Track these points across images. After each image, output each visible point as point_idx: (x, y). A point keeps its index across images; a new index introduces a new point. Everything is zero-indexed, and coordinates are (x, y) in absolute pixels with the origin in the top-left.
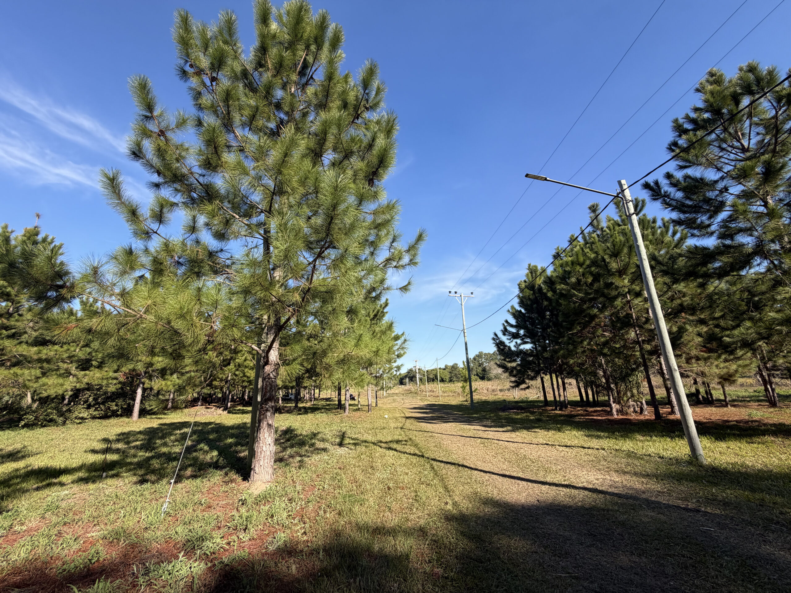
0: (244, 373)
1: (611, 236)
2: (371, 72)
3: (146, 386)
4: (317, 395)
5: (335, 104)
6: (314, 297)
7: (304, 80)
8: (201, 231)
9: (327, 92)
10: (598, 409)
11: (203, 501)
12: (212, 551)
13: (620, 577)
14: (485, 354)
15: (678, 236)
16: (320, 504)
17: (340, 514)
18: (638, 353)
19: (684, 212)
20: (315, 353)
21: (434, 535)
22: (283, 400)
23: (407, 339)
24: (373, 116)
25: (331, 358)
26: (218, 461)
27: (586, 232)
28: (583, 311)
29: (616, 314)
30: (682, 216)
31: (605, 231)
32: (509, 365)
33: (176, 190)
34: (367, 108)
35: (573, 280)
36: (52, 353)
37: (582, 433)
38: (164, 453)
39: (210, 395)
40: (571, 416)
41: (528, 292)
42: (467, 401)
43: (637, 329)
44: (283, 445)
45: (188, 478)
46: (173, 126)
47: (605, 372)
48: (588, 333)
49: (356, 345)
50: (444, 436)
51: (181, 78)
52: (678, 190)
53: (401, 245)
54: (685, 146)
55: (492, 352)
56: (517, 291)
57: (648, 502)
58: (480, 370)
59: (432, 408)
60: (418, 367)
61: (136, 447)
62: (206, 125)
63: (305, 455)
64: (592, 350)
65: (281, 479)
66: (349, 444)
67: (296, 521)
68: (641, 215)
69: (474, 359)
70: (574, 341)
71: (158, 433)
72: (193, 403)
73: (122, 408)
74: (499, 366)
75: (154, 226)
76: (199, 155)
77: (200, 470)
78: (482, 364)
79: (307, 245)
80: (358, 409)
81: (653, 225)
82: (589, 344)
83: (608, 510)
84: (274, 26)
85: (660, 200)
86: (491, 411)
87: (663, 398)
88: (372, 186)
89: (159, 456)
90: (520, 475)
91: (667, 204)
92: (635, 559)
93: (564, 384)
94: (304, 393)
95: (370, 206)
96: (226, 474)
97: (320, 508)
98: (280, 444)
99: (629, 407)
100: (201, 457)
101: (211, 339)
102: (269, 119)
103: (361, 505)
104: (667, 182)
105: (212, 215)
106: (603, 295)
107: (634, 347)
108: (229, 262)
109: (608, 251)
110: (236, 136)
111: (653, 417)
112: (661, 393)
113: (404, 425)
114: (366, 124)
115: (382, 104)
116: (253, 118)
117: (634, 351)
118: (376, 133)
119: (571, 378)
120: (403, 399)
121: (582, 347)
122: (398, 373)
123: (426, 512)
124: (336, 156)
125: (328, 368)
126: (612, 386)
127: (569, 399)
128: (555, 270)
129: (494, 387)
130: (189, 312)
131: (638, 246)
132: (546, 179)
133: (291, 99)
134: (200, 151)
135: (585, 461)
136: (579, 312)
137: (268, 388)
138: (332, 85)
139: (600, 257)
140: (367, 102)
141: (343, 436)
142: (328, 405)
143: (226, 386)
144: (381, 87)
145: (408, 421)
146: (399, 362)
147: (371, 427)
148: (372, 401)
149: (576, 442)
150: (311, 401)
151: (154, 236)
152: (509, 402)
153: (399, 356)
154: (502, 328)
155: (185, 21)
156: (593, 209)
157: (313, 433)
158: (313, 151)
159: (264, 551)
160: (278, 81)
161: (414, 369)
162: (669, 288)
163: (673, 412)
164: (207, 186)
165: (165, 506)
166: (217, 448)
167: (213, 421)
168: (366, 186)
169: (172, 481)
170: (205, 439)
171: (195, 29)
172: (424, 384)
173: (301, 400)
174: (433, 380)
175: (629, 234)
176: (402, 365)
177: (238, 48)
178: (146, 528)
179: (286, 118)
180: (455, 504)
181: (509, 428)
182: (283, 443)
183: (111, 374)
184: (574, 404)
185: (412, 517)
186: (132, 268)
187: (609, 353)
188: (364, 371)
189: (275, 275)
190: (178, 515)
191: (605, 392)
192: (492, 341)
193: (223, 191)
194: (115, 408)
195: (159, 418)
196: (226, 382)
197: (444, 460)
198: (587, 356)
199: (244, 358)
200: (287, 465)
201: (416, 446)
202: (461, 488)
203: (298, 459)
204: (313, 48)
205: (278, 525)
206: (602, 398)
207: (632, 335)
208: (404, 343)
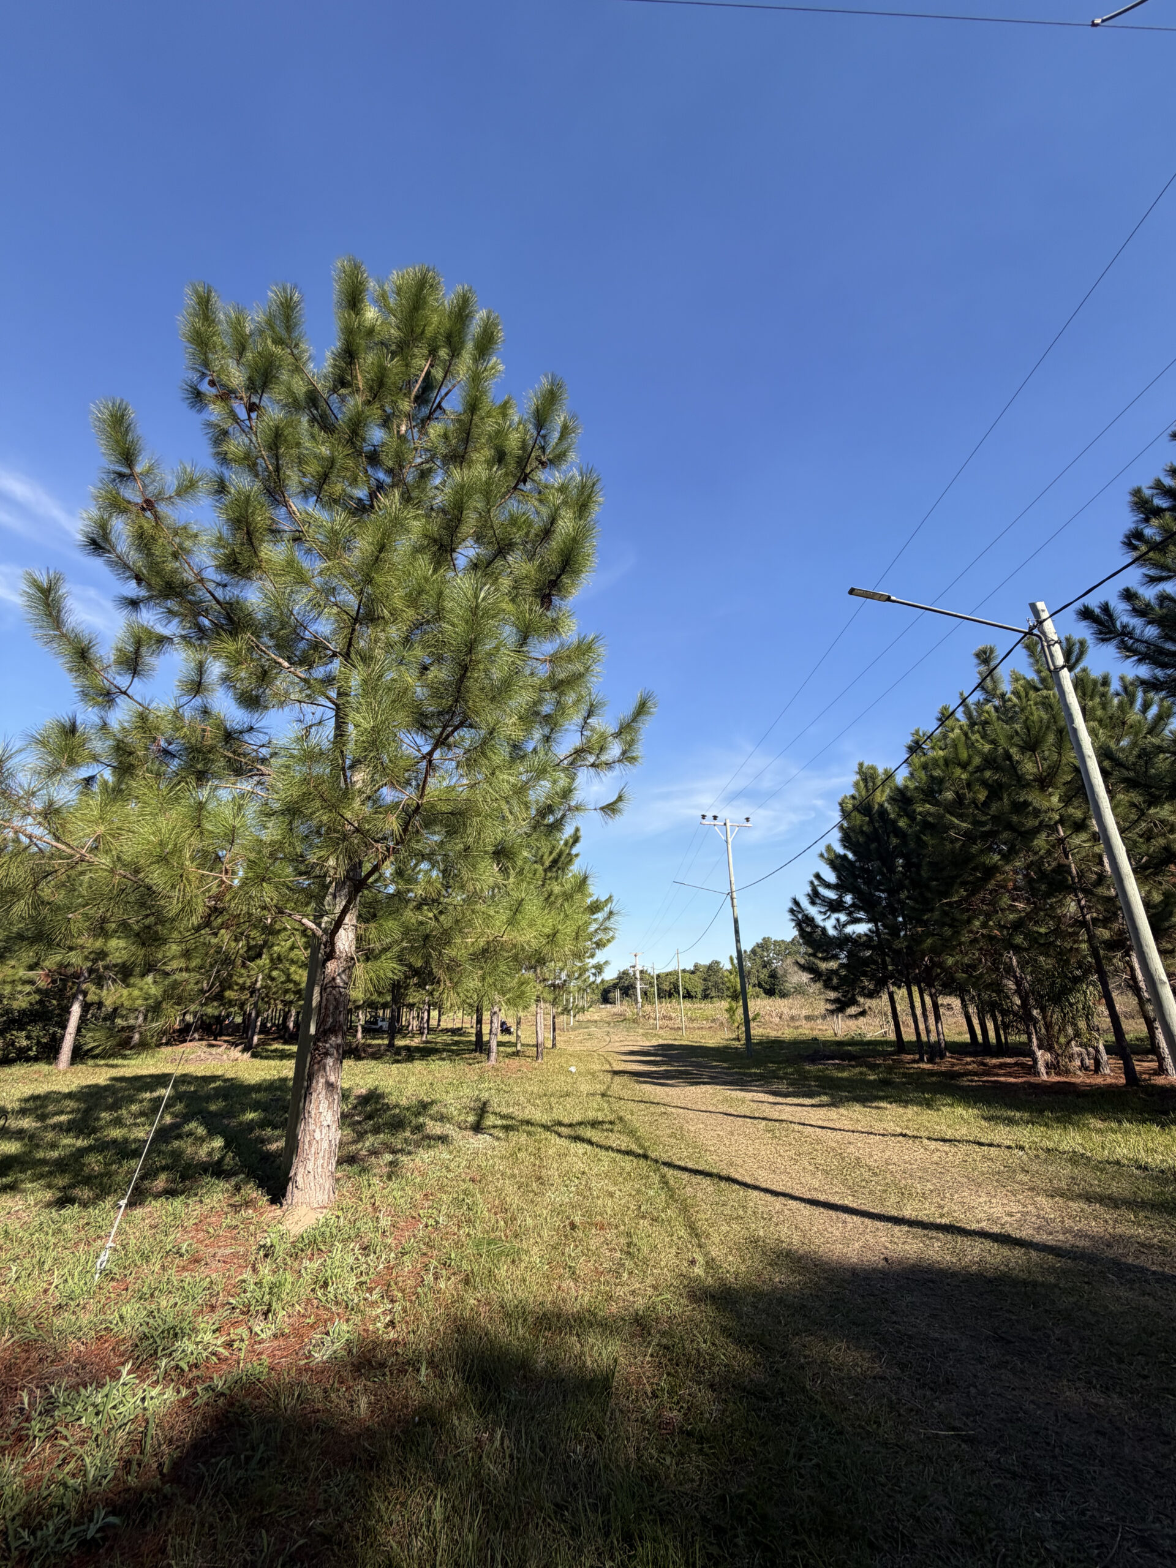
0: (288, 975)
1: (1022, 710)
2: (551, 398)
3: (90, 998)
4: (433, 1023)
5: (481, 455)
6: (428, 824)
7: (425, 411)
8: (213, 690)
9: (466, 433)
10: (1008, 1060)
11: (184, 1247)
12: (192, 1360)
13: (1065, 1439)
14: (776, 943)
15: (1153, 711)
16: (426, 1260)
17: (467, 1282)
18: (1084, 946)
19: (1163, 666)
20: (427, 937)
21: (664, 1334)
22: (366, 1030)
23: (615, 910)
24: (554, 477)
25: (461, 948)
26: (223, 1158)
27: (971, 701)
28: (969, 858)
29: (1037, 865)
30: (1159, 673)
31: (1010, 700)
32: (824, 966)
33: (170, 612)
34: (543, 464)
35: (949, 795)
37: (976, 1111)
38: (114, 1141)
39: (218, 1019)
40: (953, 1075)
41: (859, 819)
42: (738, 1039)
43: (1081, 896)
44: (359, 1128)
45: (157, 1196)
46: (171, 491)
47: (1018, 983)
48: (983, 901)
49: (511, 922)
50: (691, 1114)
51: (193, 405)
52: (1149, 623)
53: (605, 723)
54: (1158, 539)
55: (789, 939)
56: (836, 817)
57: (1119, 1268)
58: (764, 974)
59: (667, 1052)
60: (639, 968)
61: (59, 1127)
62: (233, 491)
63: (401, 1151)
64: (991, 938)
65: (348, 1202)
66: (494, 1127)
67: (375, 1296)
68: (1077, 670)
69: (753, 951)
70: (954, 919)
71: (105, 1098)
72: (182, 1035)
73: (39, 1043)
74: (803, 968)
75: (123, 681)
76: (217, 546)
77: (183, 1178)
78: (770, 963)
79: (417, 721)
80: (517, 1054)
81: (1101, 689)
82: (984, 925)
83: (1035, 1284)
84: (371, 314)
85: (1115, 642)
86: (789, 1061)
87: (1141, 1040)
88: (548, 609)
89: (102, 1147)
90: (849, 1202)
91: (1128, 649)
92: (1096, 1397)
93: (936, 1006)
94: (409, 1019)
95: (543, 648)
96: (238, 1188)
97: (426, 1267)
98: (353, 1125)
99: (1071, 1057)
100: (189, 1151)
101: (220, 905)
102: (354, 482)
103: (513, 1262)
104: (1126, 606)
105: (236, 661)
106: (1010, 827)
107: (1077, 934)
108: (264, 752)
109: (1016, 739)
110: (291, 513)
111: (1122, 1081)
112: (1135, 1029)
113: (609, 1087)
114: (541, 492)
115: (572, 456)
116: (324, 478)
117: (1075, 942)
118: (557, 509)
119: (950, 994)
120: (608, 1034)
121: (971, 932)
122: (599, 980)
123: (650, 1281)
124: (481, 551)
125: (452, 967)
126: (1035, 1012)
127: (948, 1039)
128: (912, 774)
129: (794, 1012)
130: (177, 850)
131: (1075, 731)
132: (889, 599)
133: (399, 445)
134: (220, 539)
135: (983, 1174)
136: (963, 860)
137: (331, 1008)
138: (476, 419)
139: (1000, 750)
140: (544, 452)
141: (482, 1110)
142: (456, 1043)
143: (252, 1000)
144: (570, 424)
145: (617, 1079)
146: (600, 957)
147: (542, 1092)
148: (545, 1036)
149: (962, 1132)
150: (422, 1034)
151: (121, 700)
152: (825, 1042)
153: (600, 945)
154: (809, 890)
155: (204, 305)
156: (984, 657)
157: (421, 1102)
158: (435, 541)
159: (303, 1362)
160: (375, 412)
161: (631, 971)
162: (1142, 814)
163: (1161, 1070)
164: (231, 604)
165: (104, 1256)
166: (223, 1133)
167: (219, 1073)
168: (537, 608)
169: (123, 1203)
170: (200, 1112)
171: (222, 316)
172: (652, 1003)
173: (403, 1031)
174: (670, 995)
175: (1056, 707)
176: (606, 963)
177: (303, 352)
178: (60, 1306)
179: (388, 480)
180: (710, 1264)
181: (825, 1099)
182: (359, 1123)
183: (22, 973)
184: (957, 1049)
185: (619, 1291)
186: (72, 762)
187: (1026, 945)
188: (530, 975)
189: (355, 779)
190: (130, 1279)
191: (1022, 1027)
192: (789, 916)
193: (260, 616)
194: (25, 1043)
195: (113, 1066)
196: (252, 993)
197: (690, 1165)
198: (981, 949)
199: (289, 943)
200: (364, 1170)
201: (632, 1133)
202: (724, 1228)
203: (389, 1157)
204: (443, 353)
205: (337, 1303)
206: (1015, 1038)
207: (1072, 907)
208: (609, 918)
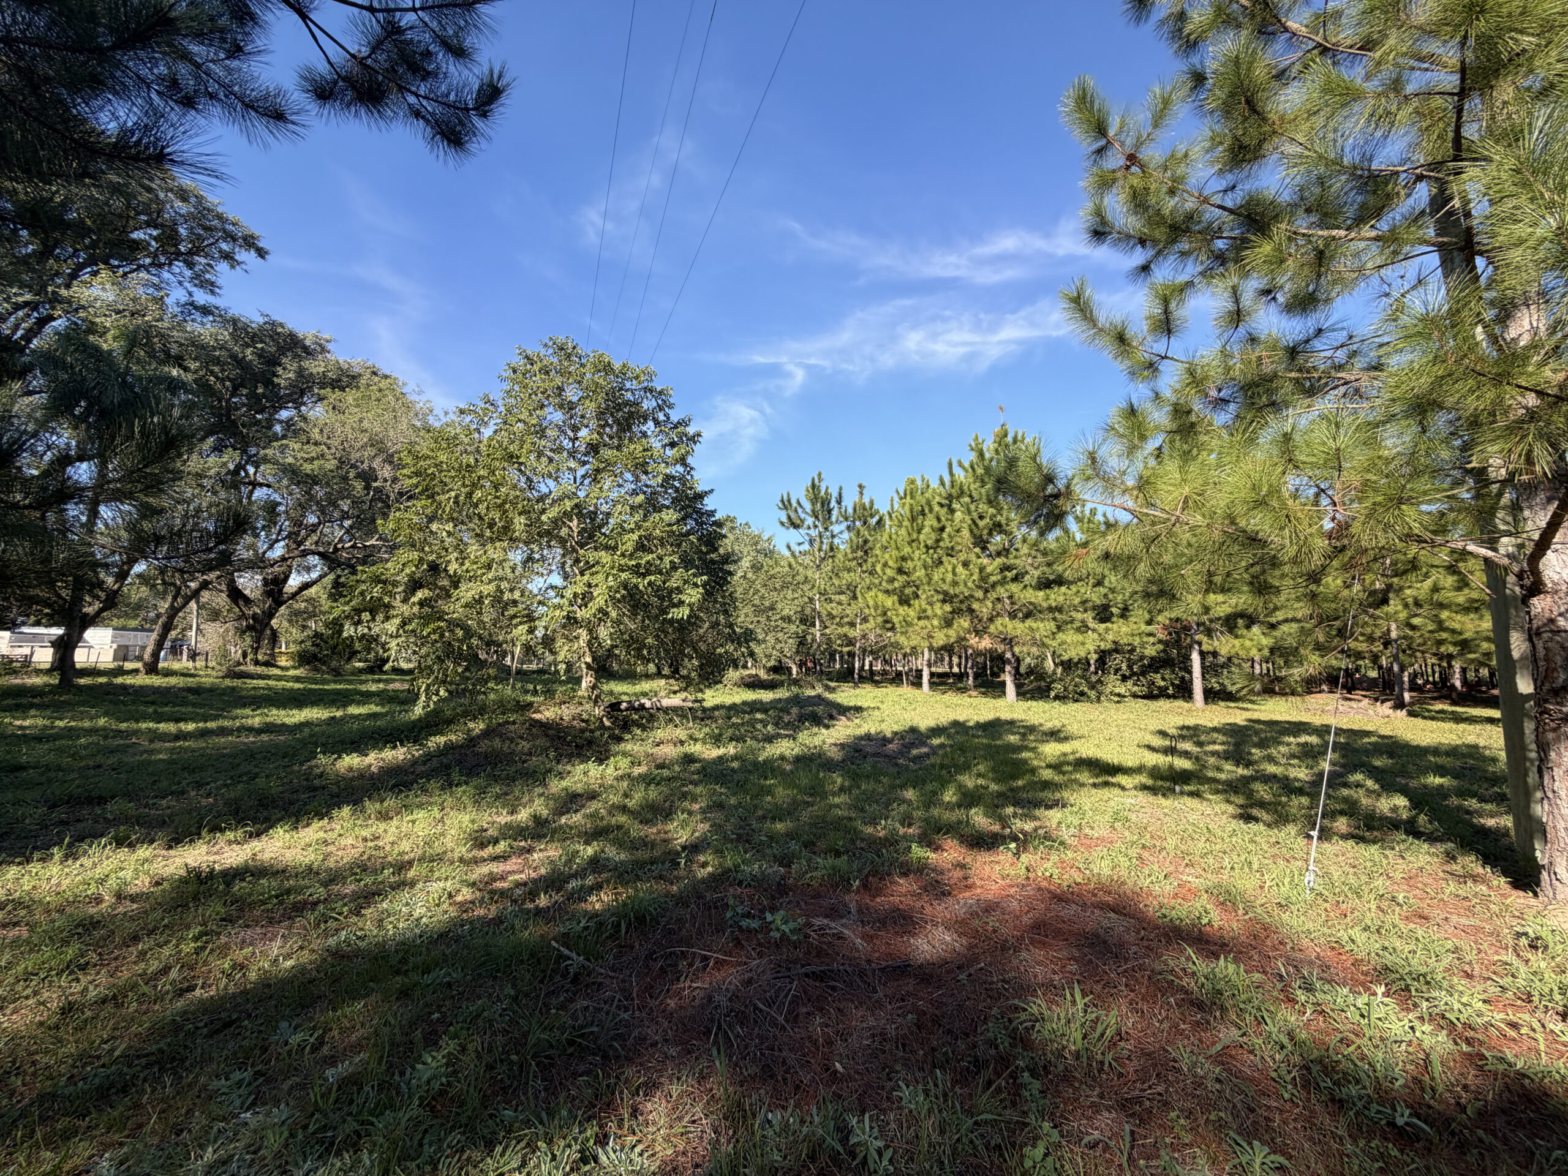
3: (1204, 648)
11: (1400, 898)
26: (1414, 819)
36: (1061, 599)
38: (1275, 776)
39: (1347, 672)
45: (1344, 837)
46: (1147, 130)
61: (1216, 754)
71: (1250, 736)
89: (1265, 778)
96: (1451, 857)
100: (1364, 801)
105: (1277, 261)
130: (1274, 490)
151: (1165, 366)
164: (1247, 204)
165: (1309, 877)
167: (1371, 728)
169: (1314, 835)
170: (1362, 765)
183: (1144, 627)
186: (1143, 438)
194: (1162, 684)
195: (1244, 709)
196: (1387, 644)
